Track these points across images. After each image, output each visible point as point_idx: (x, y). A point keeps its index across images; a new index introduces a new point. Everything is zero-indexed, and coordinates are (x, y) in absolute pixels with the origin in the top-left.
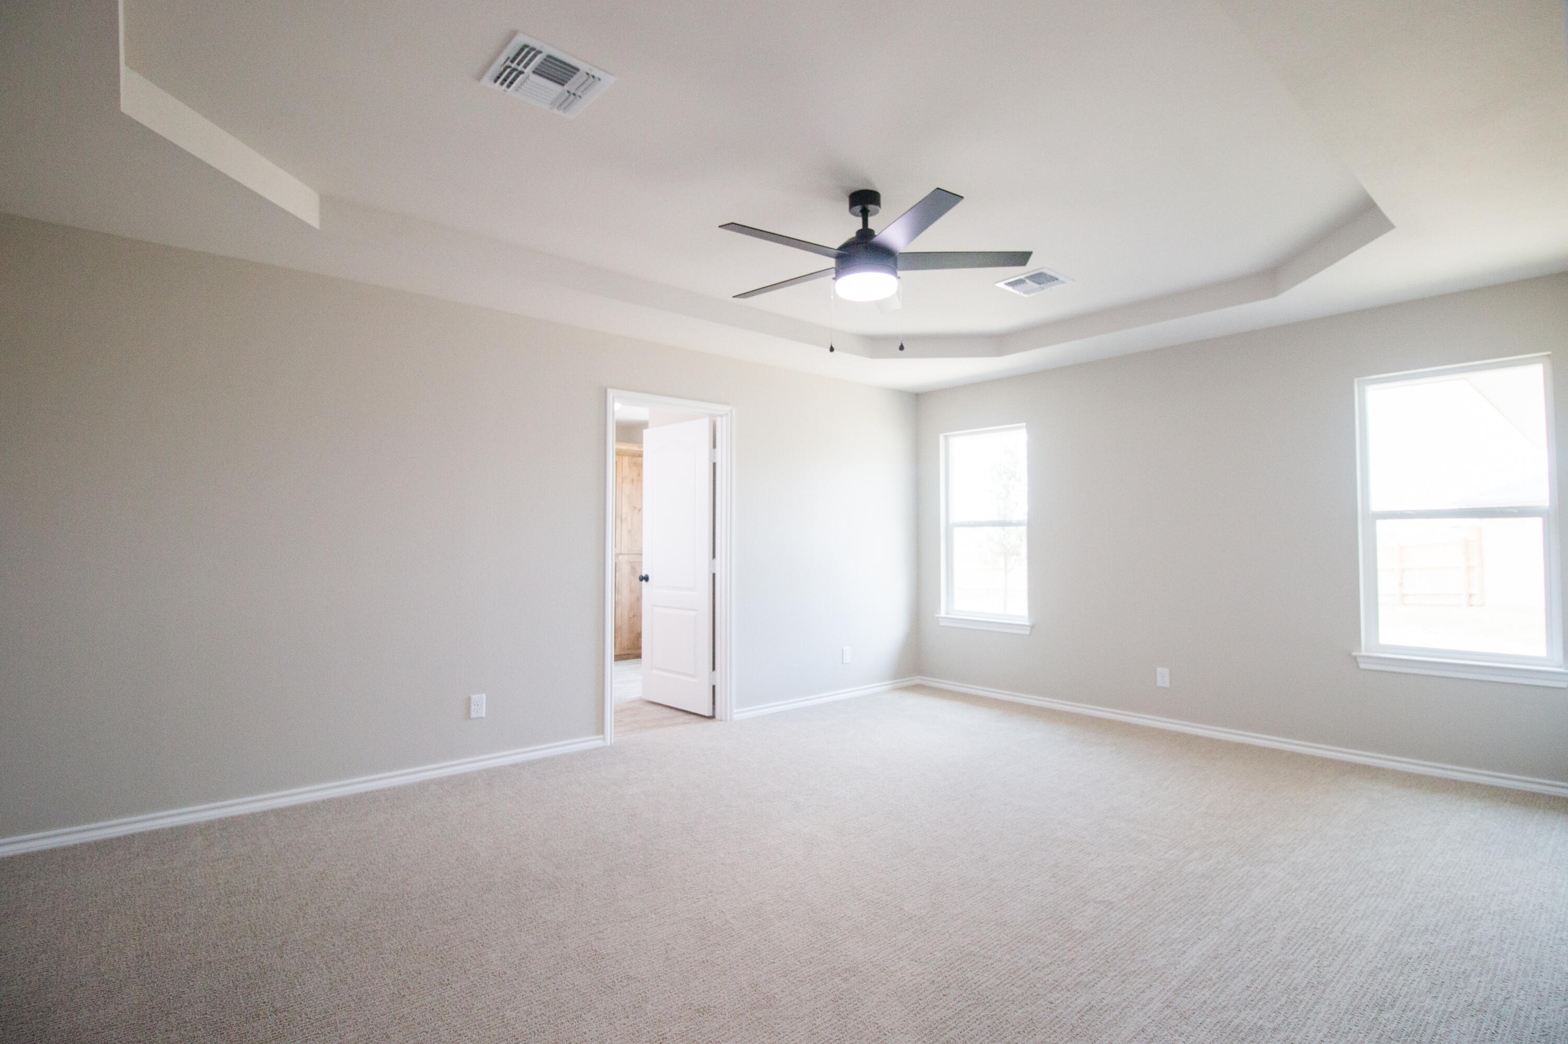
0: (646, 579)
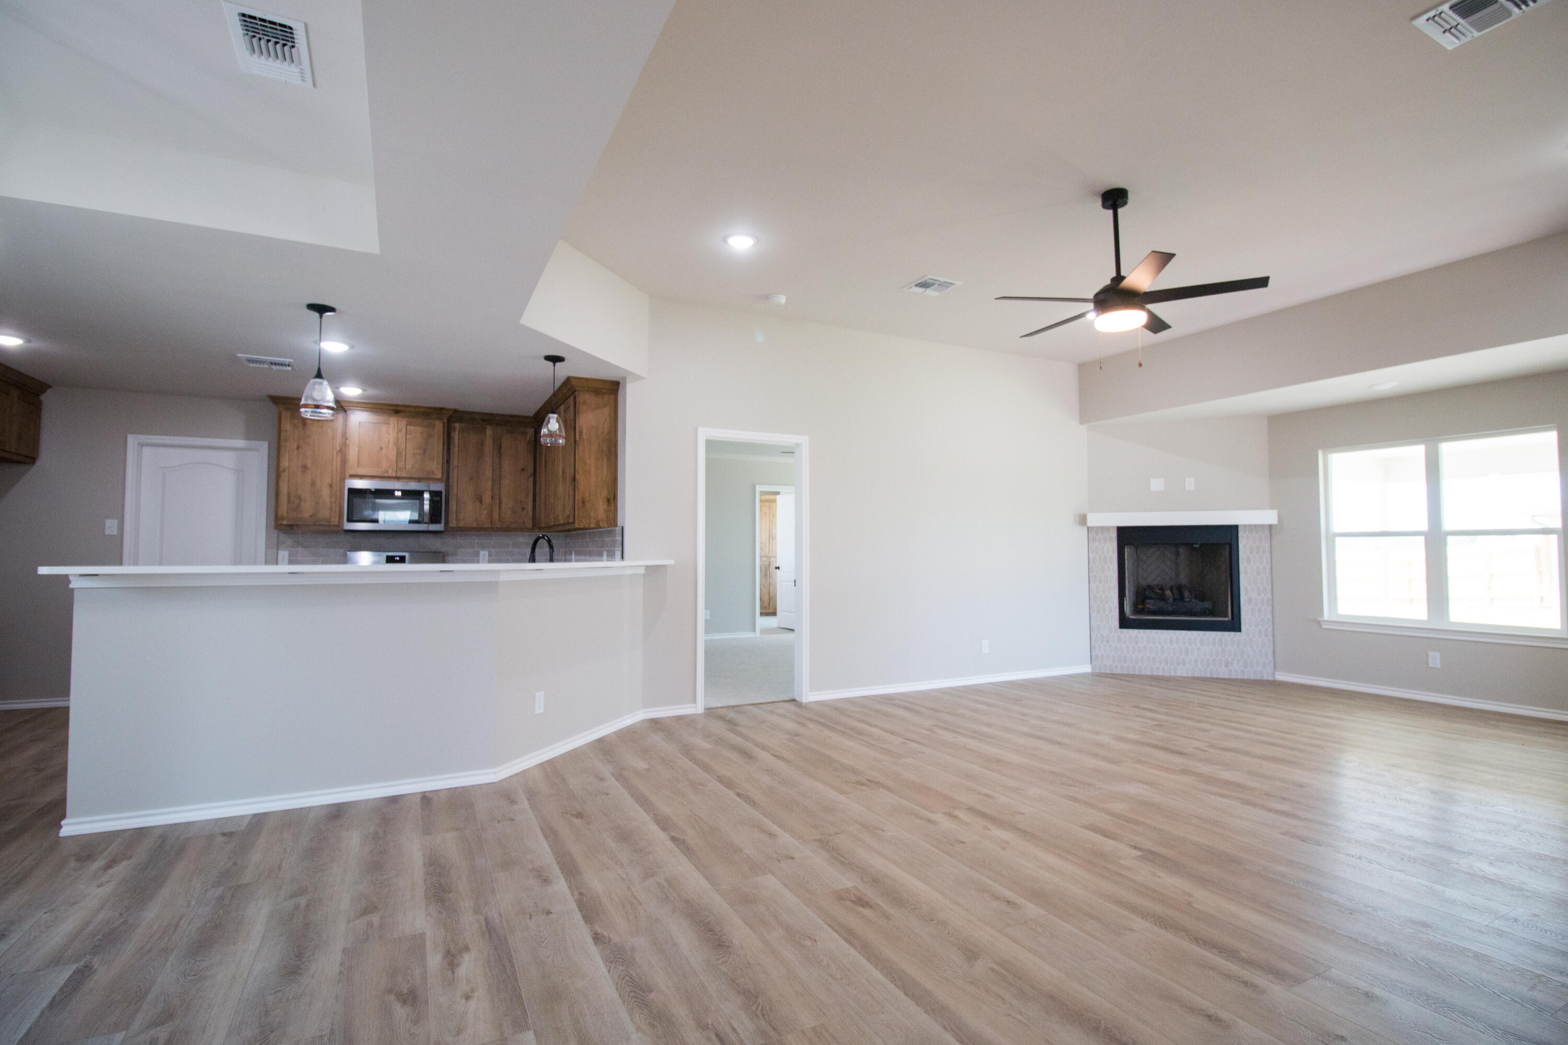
0: (778, 568)
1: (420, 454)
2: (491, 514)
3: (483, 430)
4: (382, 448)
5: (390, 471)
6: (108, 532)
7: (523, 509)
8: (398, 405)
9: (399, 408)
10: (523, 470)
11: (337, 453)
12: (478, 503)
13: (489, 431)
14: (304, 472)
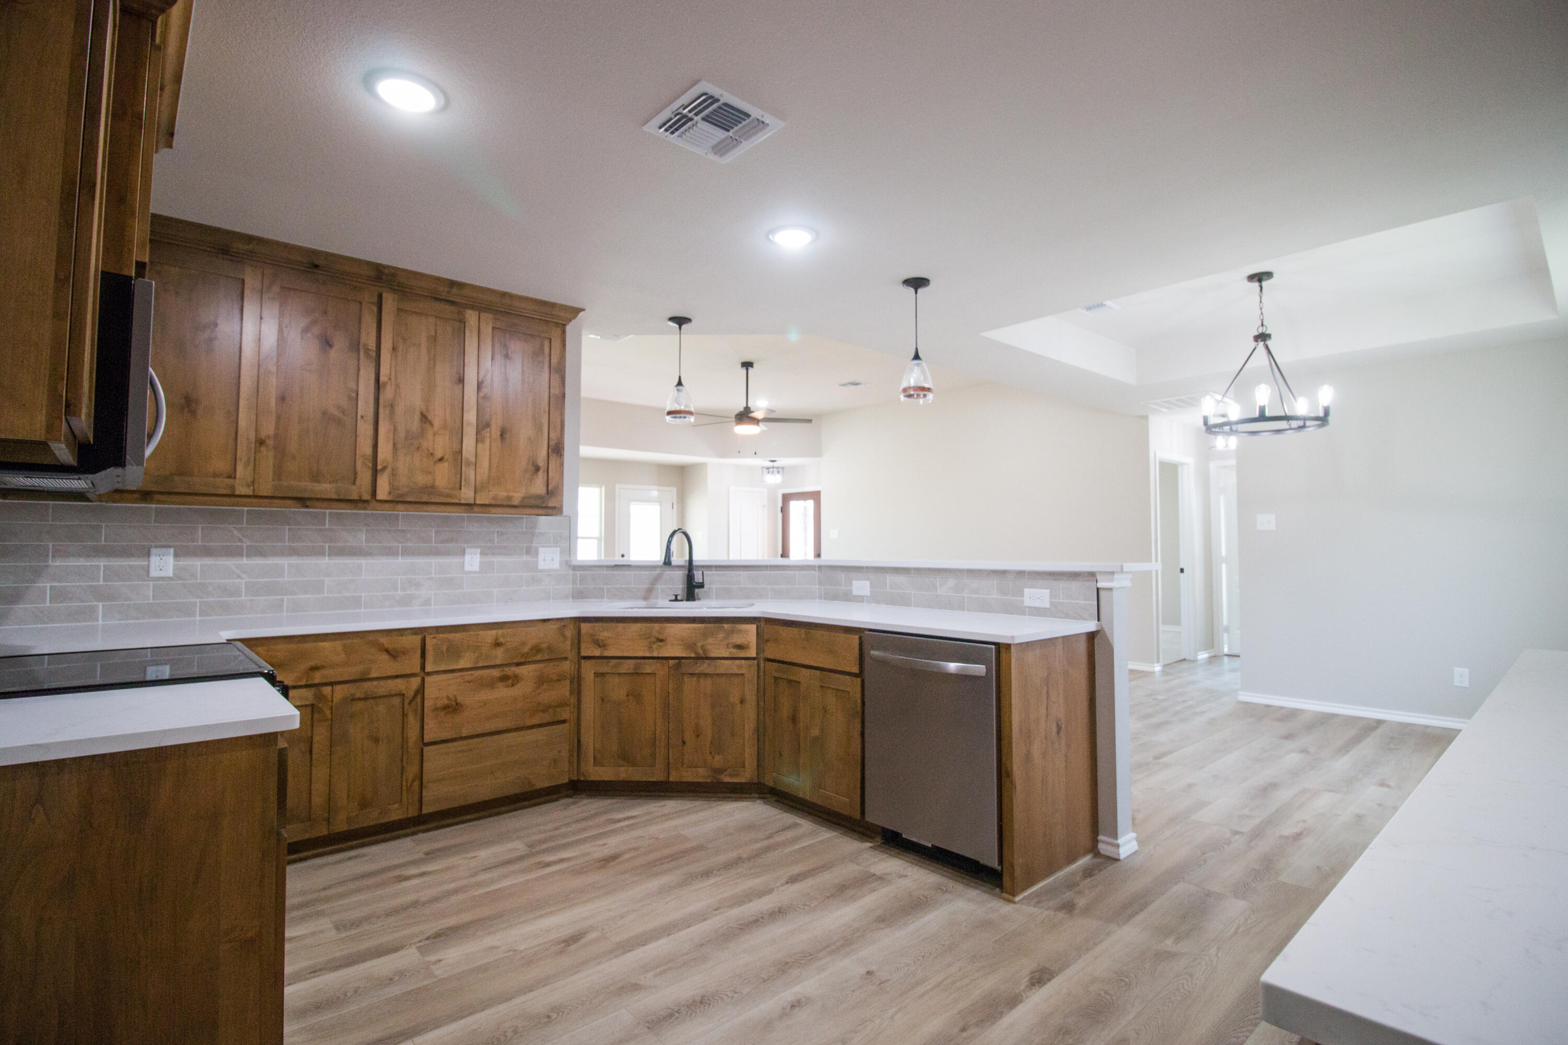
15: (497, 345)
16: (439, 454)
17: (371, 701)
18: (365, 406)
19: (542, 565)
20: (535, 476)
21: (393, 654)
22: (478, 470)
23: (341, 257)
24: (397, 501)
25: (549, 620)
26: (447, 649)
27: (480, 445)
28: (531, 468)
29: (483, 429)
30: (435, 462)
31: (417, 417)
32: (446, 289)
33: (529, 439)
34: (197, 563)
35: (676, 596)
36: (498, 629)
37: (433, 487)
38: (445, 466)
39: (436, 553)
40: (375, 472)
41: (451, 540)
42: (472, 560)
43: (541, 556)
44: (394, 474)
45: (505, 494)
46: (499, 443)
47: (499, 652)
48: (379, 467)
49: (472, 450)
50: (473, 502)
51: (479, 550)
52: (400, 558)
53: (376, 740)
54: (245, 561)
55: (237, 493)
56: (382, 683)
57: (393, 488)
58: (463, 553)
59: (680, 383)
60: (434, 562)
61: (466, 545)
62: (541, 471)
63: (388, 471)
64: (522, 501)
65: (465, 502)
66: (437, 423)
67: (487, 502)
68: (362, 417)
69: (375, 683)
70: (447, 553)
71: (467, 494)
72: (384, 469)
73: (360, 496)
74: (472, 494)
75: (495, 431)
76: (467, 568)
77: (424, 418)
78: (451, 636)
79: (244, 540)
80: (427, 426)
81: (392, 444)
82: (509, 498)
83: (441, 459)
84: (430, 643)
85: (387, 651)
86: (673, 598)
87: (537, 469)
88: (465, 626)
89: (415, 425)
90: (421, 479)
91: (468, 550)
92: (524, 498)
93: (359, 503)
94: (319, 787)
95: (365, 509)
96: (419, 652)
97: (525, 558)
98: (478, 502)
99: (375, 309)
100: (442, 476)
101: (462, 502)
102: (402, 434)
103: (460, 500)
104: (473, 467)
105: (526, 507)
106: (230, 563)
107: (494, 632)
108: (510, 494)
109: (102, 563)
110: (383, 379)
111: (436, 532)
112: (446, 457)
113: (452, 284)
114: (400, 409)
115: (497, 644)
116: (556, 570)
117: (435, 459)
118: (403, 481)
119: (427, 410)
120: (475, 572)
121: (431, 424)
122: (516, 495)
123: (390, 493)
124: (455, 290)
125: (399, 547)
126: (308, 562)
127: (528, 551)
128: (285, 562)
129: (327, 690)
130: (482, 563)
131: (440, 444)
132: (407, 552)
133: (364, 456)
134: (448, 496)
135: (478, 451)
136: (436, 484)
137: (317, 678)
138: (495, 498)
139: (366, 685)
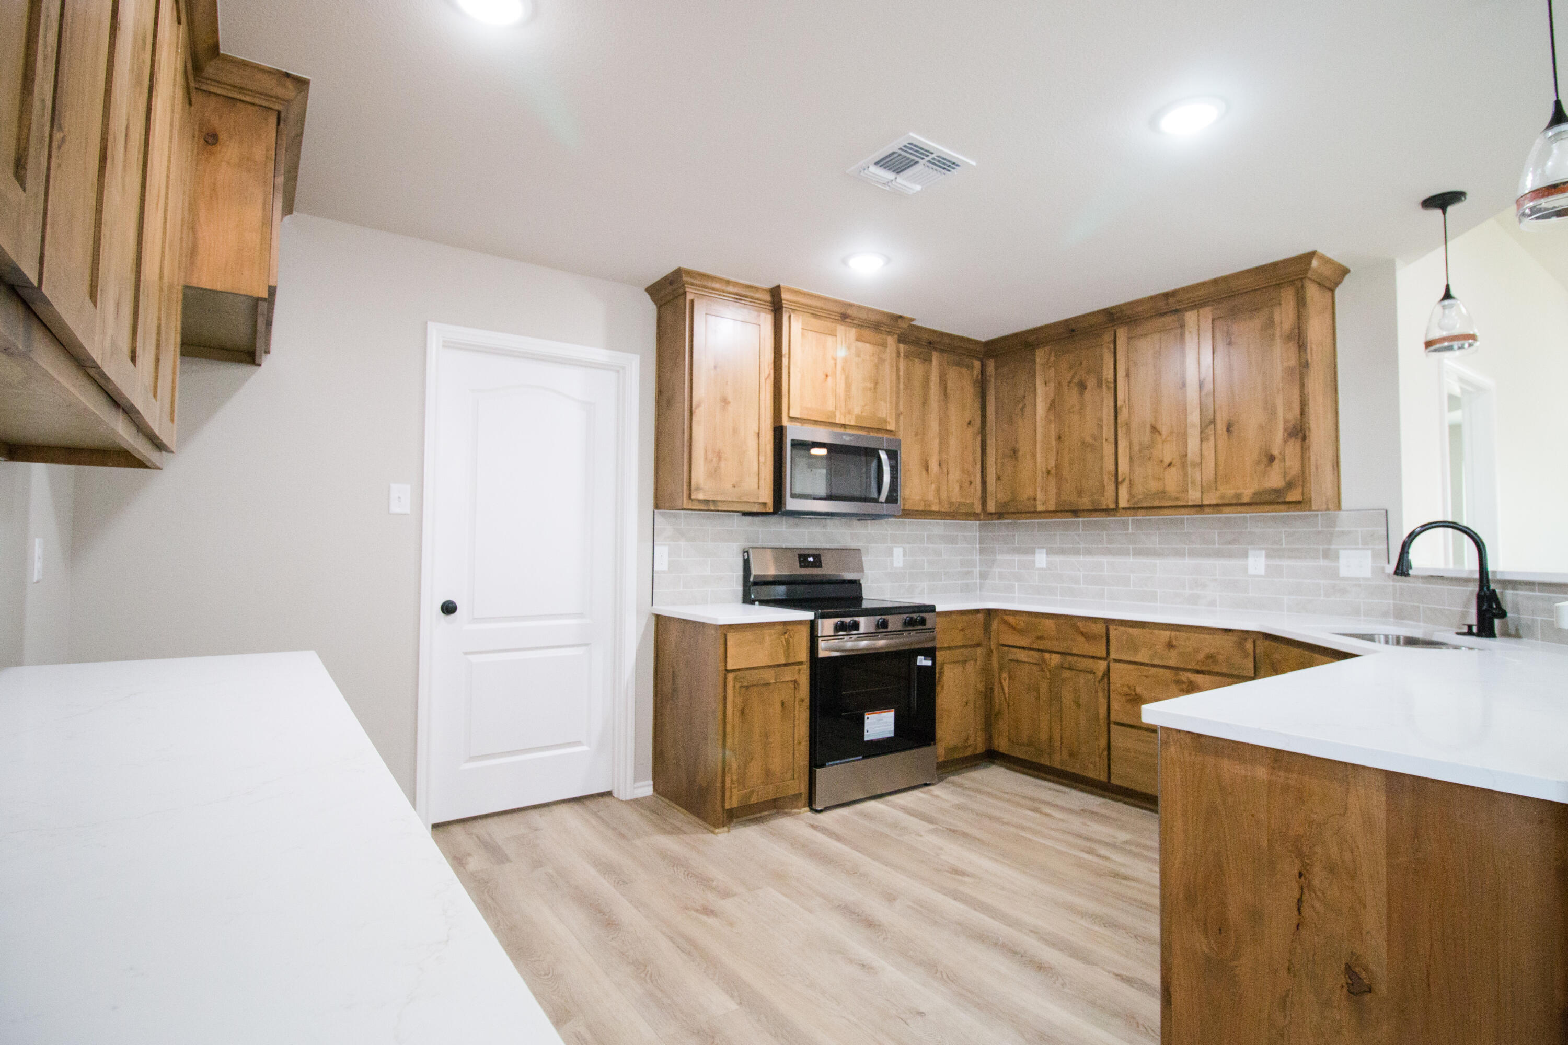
1: (870, 389)
2: (938, 490)
3: (927, 360)
4: (827, 376)
5: (838, 415)
6: (395, 508)
7: (971, 483)
8: (850, 305)
9: (850, 312)
10: (969, 423)
11: (766, 379)
12: (924, 472)
13: (935, 358)
14: (724, 408)
15: (1218, 335)
16: (1167, 461)
17: (1074, 672)
18: (1108, 432)
19: (1344, 572)
20: (1269, 468)
21: (1087, 637)
22: (1203, 471)
23: (1084, 316)
24: (1134, 509)
25: (1230, 630)
26: (1127, 641)
27: (1205, 445)
28: (1265, 460)
29: (1207, 426)
30: (1165, 469)
31: (1148, 429)
32: (1163, 303)
33: (1261, 427)
34: (1058, 559)
35: (1470, 627)
36: (1172, 630)
37: (1164, 492)
38: (1173, 470)
39: (1218, 554)
40: (1117, 483)
41: (1233, 542)
42: (1257, 563)
43: (1343, 561)
44: (1131, 484)
45: (1232, 492)
46: (1226, 438)
47: (1173, 654)
48: (1120, 479)
49: (1197, 450)
50: (1200, 503)
51: (1264, 552)
52: (1187, 558)
53: (1078, 705)
54: (1082, 558)
55: (1038, 510)
56: (1080, 659)
57: (1131, 496)
58: (1245, 555)
59: (1448, 295)
60: (1218, 564)
61: (1249, 547)
62: (1277, 461)
63: (1127, 481)
64: (1252, 498)
65: (1193, 504)
66: (1164, 430)
67: (1214, 502)
68: (1106, 440)
69: (1075, 658)
70: (1230, 555)
71: (1194, 496)
72: (1124, 480)
73: (1108, 506)
74: (1198, 495)
75: (1221, 427)
76: (1251, 571)
77: (1154, 429)
78: (1130, 630)
79: (1081, 543)
80: (1157, 435)
81: (1128, 458)
82: (1238, 496)
83: (1170, 465)
84: (1113, 633)
85: (1082, 634)
86: (1465, 630)
87: (1271, 459)
88: (1145, 623)
89: (1147, 437)
90: (1154, 486)
91: (1251, 553)
92: (1255, 494)
93: (1107, 511)
94: (1044, 726)
95: (1115, 516)
96: (1105, 638)
97: (1322, 563)
98: (1205, 502)
99: (1112, 346)
100: (1172, 481)
101: (1190, 504)
102: (1136, 448)
103: (1188, 502)
104: (1198, 469)
105: (1257, 504)
106: (1073, 559)
107: (1167, 633)
108: (1239, 491)
109: (1017, 557)
110: (1119, 403)
111: (1219, 534)
112: (1174, 462)
113: (1166, 296)
114: (1134, 426)
115: (1170, 645)
116: (1368, 579)
117: (1164, 466)
118: (1139, 489)
119: (1156, 421)
120: (1261, 576)
121: (1159, 433)
122: (1246, 492)
123: (1128, 501)
124: (1171, 300)
125: (1185, 548)
126: (1119, 560)
127: (1326, 555)
128: (1105, 560)
129: (1047, 655)
130: (1267, 567)
131: (1168, 452)
132: (1193, 554)
133: (1109, 472)
134: (1176, 499)
135: (1204, 452)
136: (1167, 489)
137: (1041, 645)
138: (1223, 497)
139: (1070, 658)
